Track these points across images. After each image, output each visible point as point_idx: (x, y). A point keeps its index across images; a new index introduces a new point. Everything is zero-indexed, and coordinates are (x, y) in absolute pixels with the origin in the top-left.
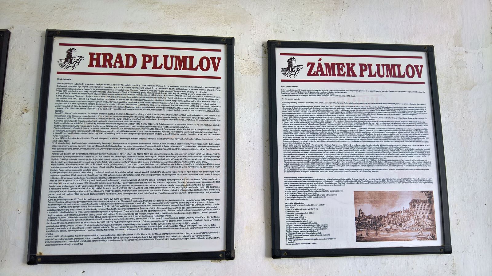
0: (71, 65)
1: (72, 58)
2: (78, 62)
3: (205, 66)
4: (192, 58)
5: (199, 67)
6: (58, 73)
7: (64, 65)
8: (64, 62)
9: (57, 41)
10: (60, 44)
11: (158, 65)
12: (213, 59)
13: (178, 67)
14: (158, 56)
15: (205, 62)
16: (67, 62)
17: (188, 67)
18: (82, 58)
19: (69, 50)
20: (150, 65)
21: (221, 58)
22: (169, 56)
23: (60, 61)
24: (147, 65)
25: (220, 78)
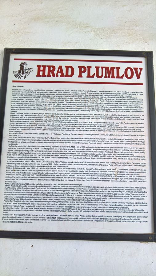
0: (23, 75)
1: (24, 70)
2: (28, 73)
3: (129, 74)
4: (118, 69)
5: (124, 76)
6: (14, 81)
7: (18, 75)
8: (18, 73)
9: (13, 57)
10: (15, 59)
11: (91, 75)
12: (136, 69)
13: (107, 76)
14: (91, 67)
15: (129, 71)
16: (20, 73)
17: (115, 75)
18: (32, 70)
19: (22, 64)
20: (85, 75)
21: (142, 68)
22: (100, 67)
23: (15, 72)
24: (83, 74)
25: (142, 84)
